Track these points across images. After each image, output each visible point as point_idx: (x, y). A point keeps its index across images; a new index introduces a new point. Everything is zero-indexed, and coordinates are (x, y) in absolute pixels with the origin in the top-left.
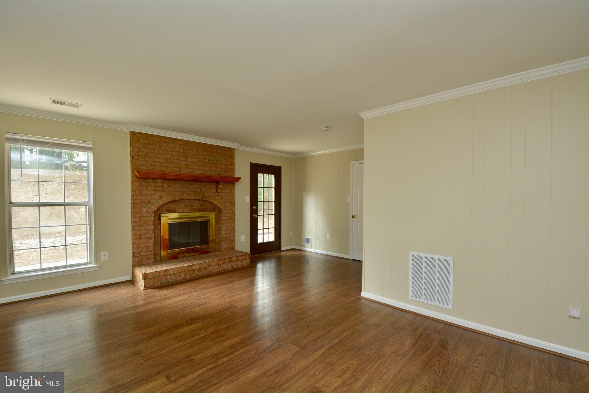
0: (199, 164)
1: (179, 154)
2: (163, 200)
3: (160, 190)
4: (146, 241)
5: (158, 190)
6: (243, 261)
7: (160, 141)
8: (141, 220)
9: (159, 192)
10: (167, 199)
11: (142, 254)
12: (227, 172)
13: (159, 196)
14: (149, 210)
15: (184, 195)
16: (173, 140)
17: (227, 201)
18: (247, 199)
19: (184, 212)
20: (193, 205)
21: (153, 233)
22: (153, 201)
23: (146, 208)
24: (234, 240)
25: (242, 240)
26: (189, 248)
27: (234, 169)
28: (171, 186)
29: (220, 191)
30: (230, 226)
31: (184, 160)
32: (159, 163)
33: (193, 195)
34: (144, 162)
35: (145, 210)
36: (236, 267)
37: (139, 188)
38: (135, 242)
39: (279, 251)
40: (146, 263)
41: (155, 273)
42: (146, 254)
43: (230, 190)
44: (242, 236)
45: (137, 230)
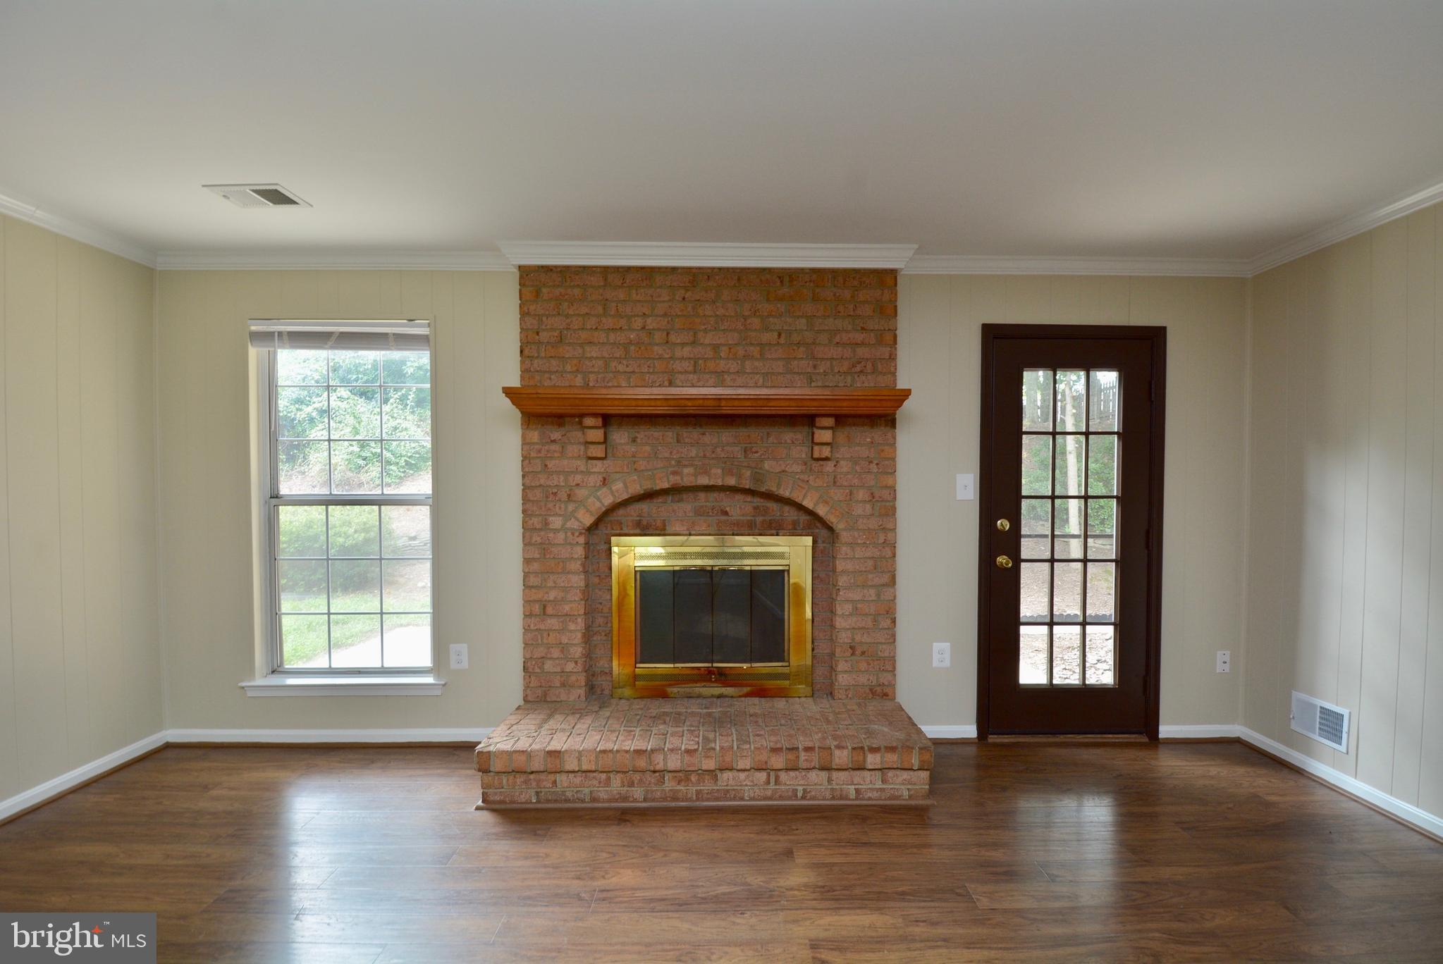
0: (741, 352)
1: (668, 322)
2: (613, 488)
3: (599, 456)
4: (561, 624)
5: (594, 455)
6: (890, 774)
7: (605, 286)
8: (544, 555)
9: (599, 463)
10: (626, 486)
11: (548, 666)
12: (861, 372)
13: (600, 478)
14: (569, 525)
15: (686, 471)
16: (648, 274)
17: (861, 495)
18: (967, 486)
19: (693, 532)
20: (728, 509)
21: (581, 600)
22: (581, 493)
23: (560, 515)
24: (893, 660)
25: (935, 664)
26: (710, 665)
27: (892, 358)
28: (639, 441)
29: (826, 452)
30: (873, 598)
31: (687, 343)
32: (600, 363)
33: (719, 471)
34: (554, 362)
35: (556, 522)
36: (852, 794)
37: (539, 451)
38: (529, 626)
39: (1145, 739)
40: (558, 700)
41: (514, 756)
42: (559, 670)
43: (872, 450)
44: (937, 646)
45: (532, 587)
